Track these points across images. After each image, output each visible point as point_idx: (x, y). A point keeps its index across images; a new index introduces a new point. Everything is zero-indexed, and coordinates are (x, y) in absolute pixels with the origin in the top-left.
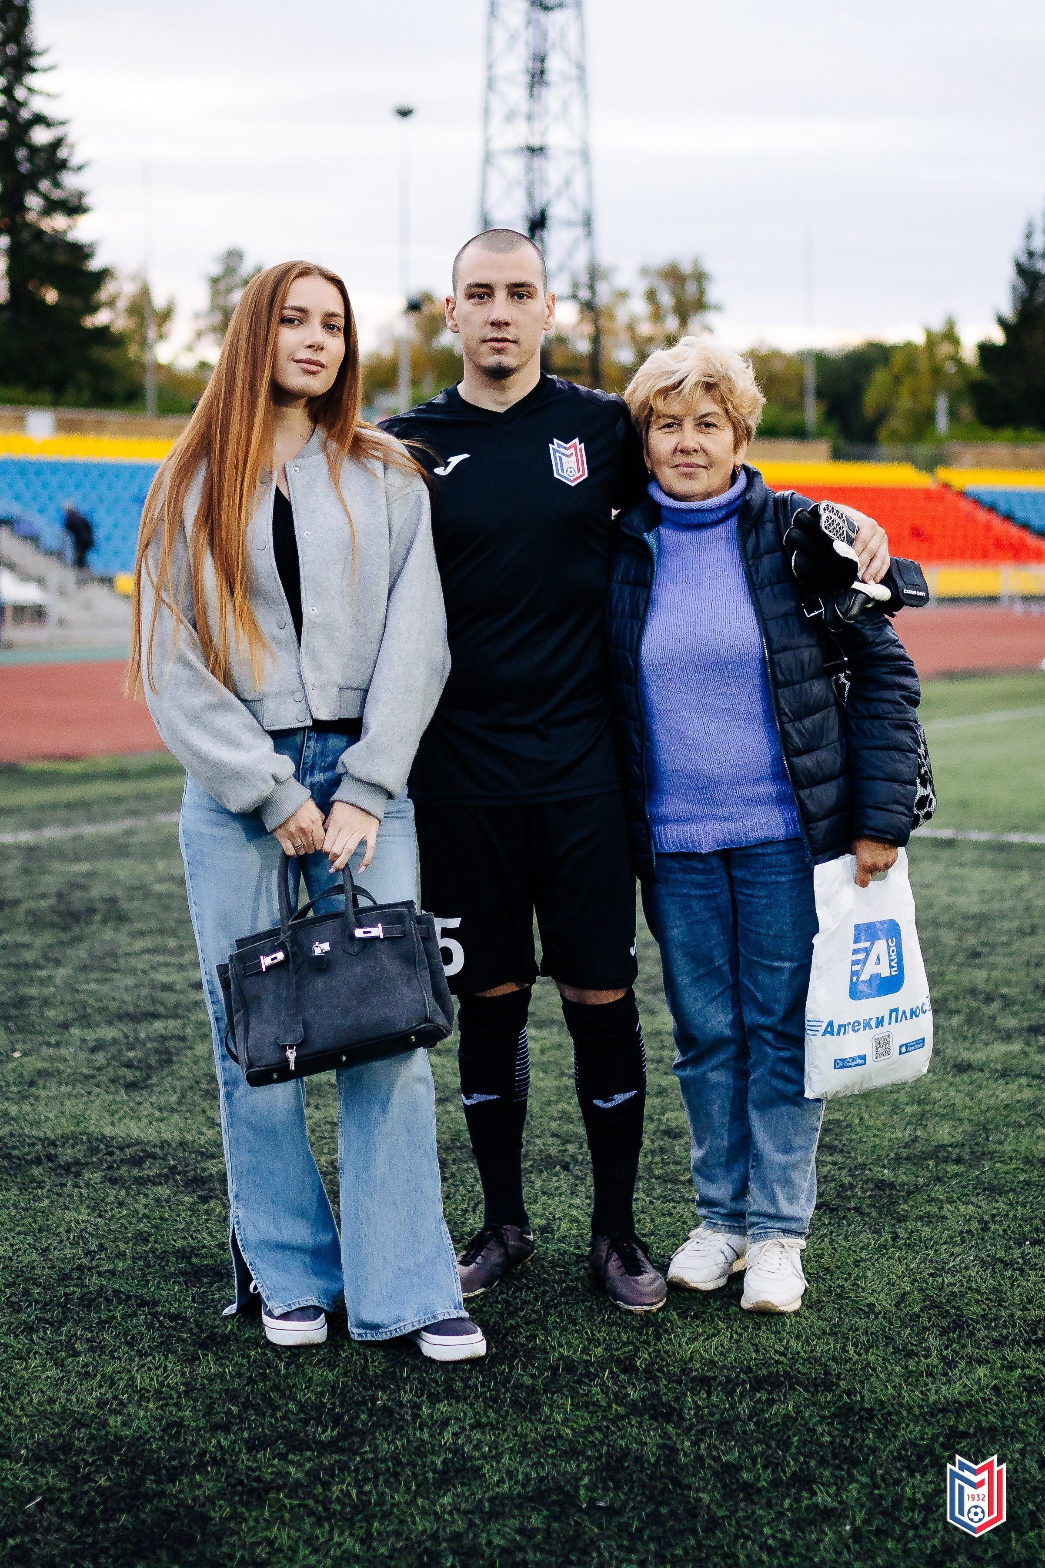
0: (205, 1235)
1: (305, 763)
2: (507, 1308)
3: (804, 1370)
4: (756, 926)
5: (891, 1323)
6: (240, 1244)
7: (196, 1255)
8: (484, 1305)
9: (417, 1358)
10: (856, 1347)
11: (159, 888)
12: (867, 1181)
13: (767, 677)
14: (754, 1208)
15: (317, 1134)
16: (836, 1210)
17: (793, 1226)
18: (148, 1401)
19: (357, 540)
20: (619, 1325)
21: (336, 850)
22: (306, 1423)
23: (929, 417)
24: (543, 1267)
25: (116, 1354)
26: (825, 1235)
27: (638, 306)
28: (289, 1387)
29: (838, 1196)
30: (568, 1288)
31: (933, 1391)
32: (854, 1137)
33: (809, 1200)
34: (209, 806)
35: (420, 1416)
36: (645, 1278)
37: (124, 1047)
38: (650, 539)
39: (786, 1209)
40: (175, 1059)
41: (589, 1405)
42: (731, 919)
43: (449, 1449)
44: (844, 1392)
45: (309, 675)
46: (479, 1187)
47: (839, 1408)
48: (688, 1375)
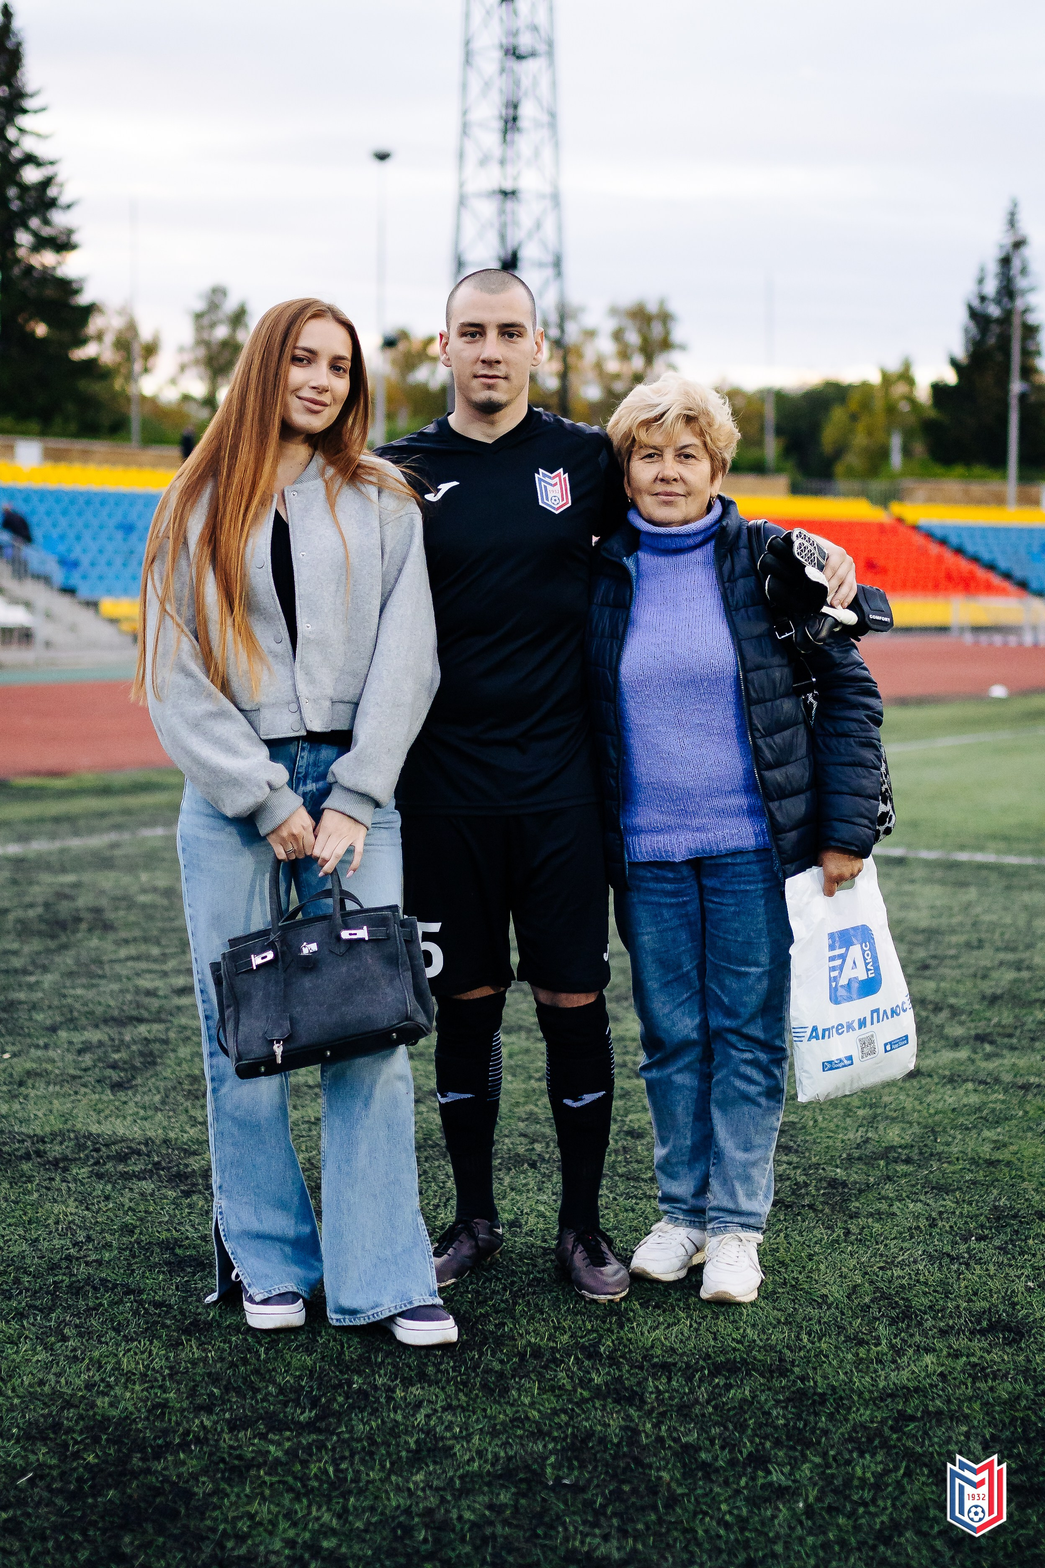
0: (188, 1227)
1: (298, 773)
2: (477, 1297)
3: (759, 1357)
4: (725, 933)
5: (843, 1314)
6: (222, 1234)
7: (180, 1247)
8: (454, 1294)
9: (391, 1344)
10: (810, 1335)
11: (142, 898)
12: (821, 1180)
13: (741, 695)
14: (714, 1203)
15: (295, 1132)
16: (790, 1206)
17: (752, 1221)
18: (134, 1384)
19: (351, 560)
20: (584, 1314)
21: (325, 855)
22: (285, 1404)
23: (884, 453)
24: (511, 1259)
25: (103, 1339)
26: (781, 1230)
27: (605, 345)
28: (269, 1371)
29: (793, 1193)
30: (535, 1278)
31: (882, 1378)
32: (808, 1138)
33: (766, 1197)
34: (206, 812)
35: (394, 1399)
36: (608, 1269)
37: (110, 1050)
38: (629, 563)
39: (745, 1204)
40: (159, 1060)
41: (555, 1389)
42: (699, 926)
43: (422, 1430)
44: (798, 1377)
45: (303, 689)
46: (451, 1184)
47: (793, 1392)
48: (649, 1361)
